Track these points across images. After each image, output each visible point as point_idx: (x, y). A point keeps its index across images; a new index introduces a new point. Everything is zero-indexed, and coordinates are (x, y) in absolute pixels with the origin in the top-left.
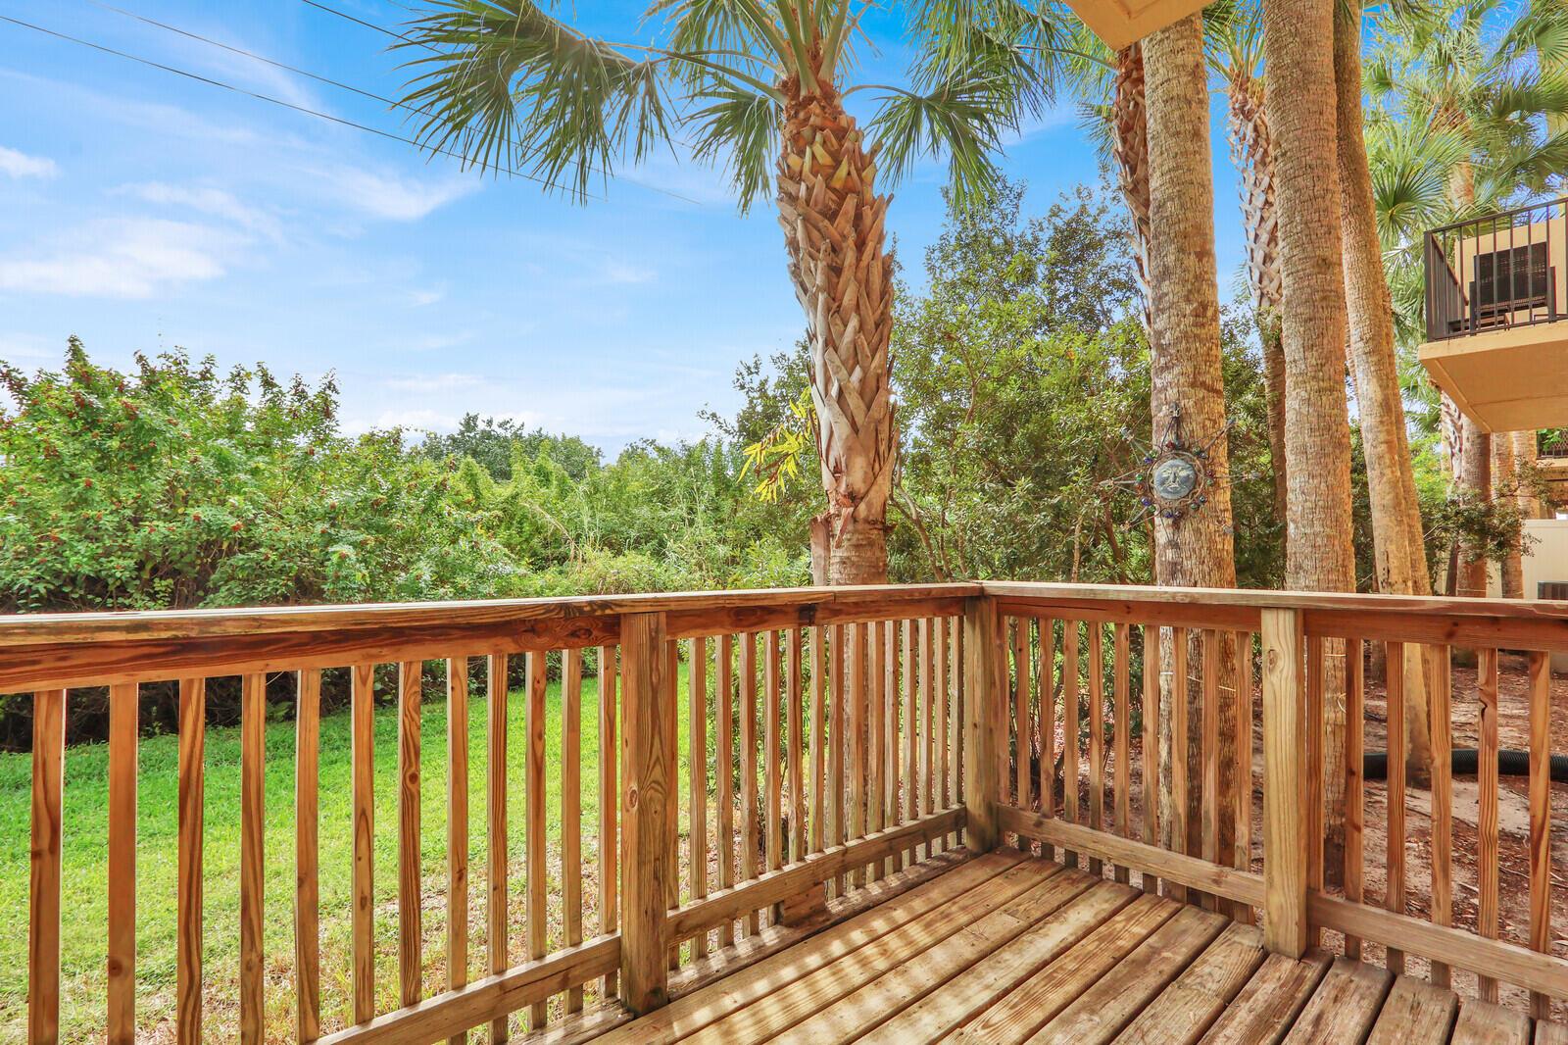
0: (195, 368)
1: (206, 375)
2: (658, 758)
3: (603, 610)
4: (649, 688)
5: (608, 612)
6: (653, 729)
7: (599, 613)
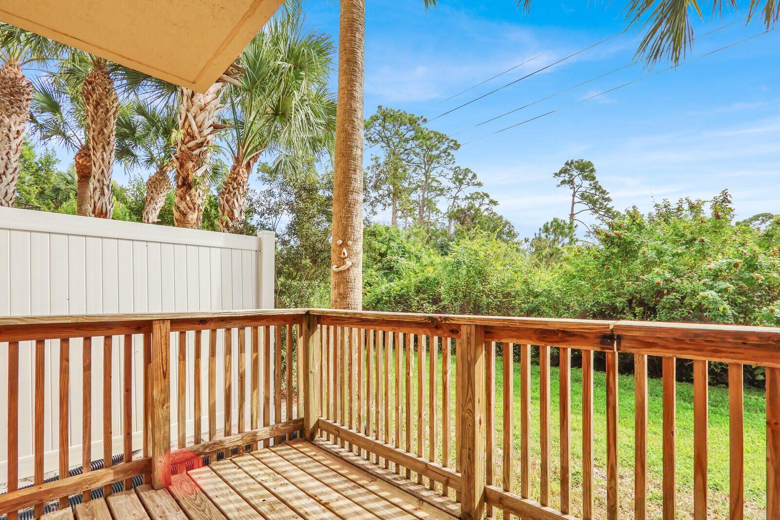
0: (674, 206)
1: (679, 209)
2: (470, 399)
3: (445, 321)
4: (467, 363)
5: (447, 322)
6: (468, 383)
7: (444, 322)
